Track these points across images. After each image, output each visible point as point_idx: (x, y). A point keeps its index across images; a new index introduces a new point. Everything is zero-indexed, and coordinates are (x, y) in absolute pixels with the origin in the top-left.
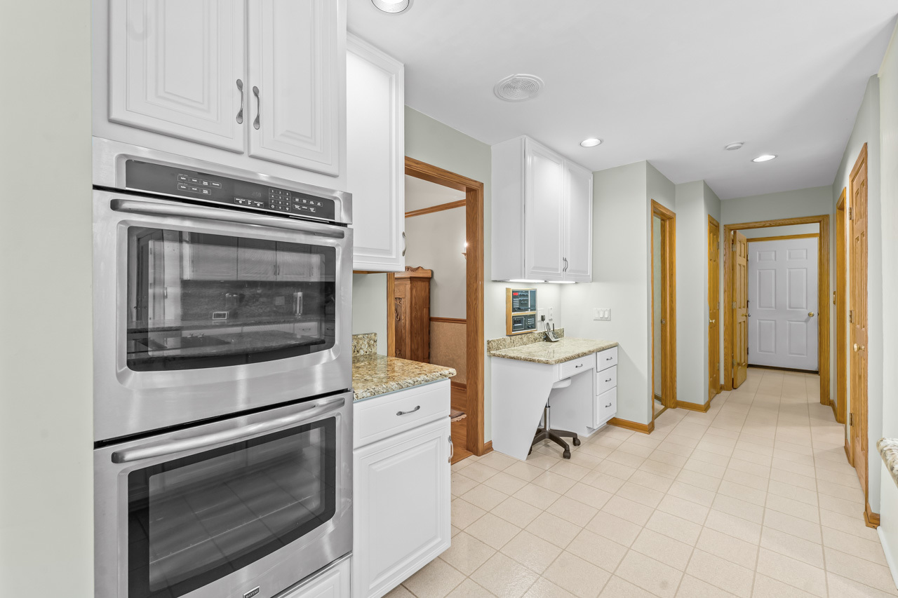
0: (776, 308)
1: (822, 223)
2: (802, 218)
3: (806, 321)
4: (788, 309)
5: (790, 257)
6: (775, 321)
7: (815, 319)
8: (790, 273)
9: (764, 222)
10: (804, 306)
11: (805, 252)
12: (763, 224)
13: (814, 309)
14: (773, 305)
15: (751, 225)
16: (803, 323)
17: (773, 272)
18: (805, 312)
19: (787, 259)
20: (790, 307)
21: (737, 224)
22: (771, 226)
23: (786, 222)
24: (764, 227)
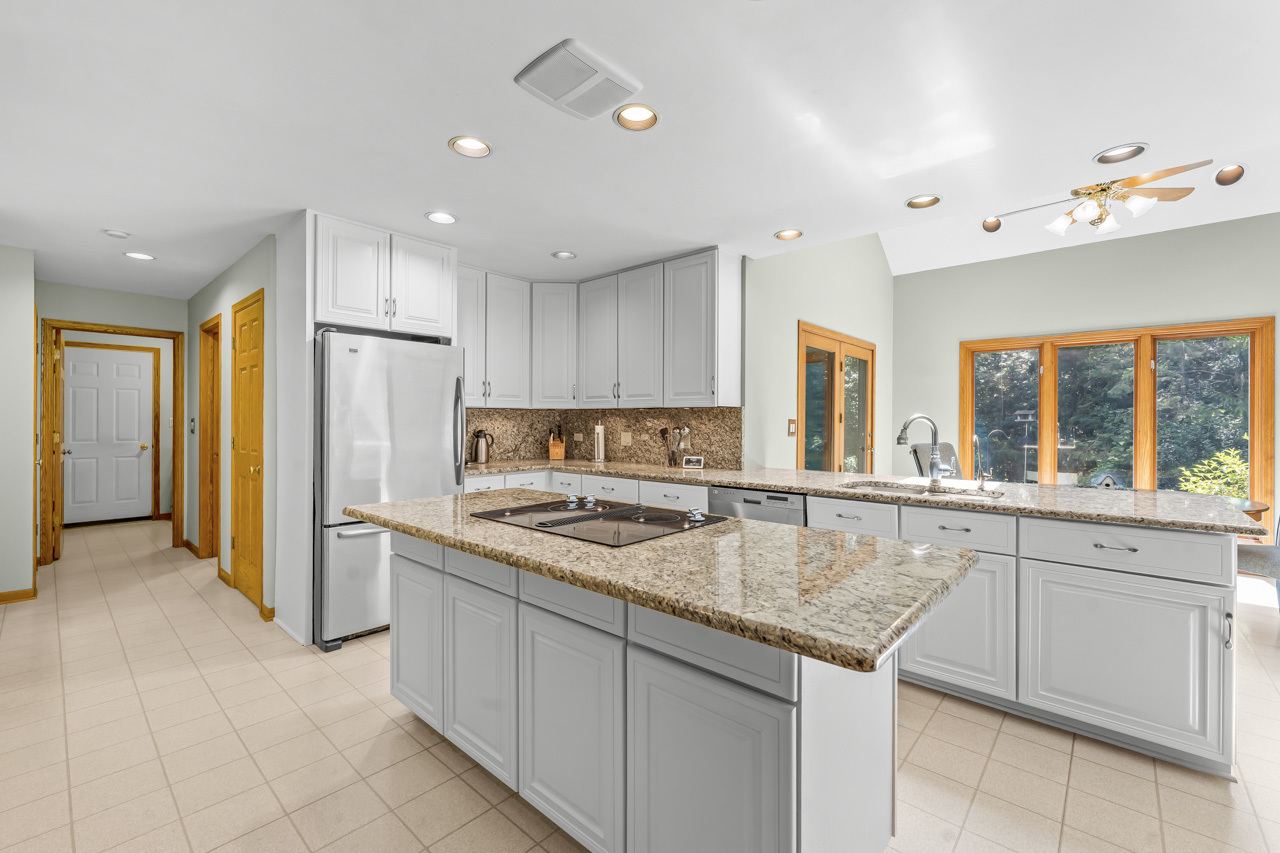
0: (98, 440)
1: (176, 340)
2: (157, 331)
3: (139, 456)
4: (115, 441)
5: (118, 374)
6: (97, 459)
7: (149, 452)
8: (118, 394)
9: (107, 326)
10: (136, 437)
11: (137, 369)
12: (105, 328)
13: (149, 442)
14: (95, 437)
15: (87, 327)
16: (135, 459)
17: (95, 391)
18: (137, 444)
19: (115, 376)
20: (118, 439)
21: (65, 321)
22: (115, 333)
23: (136, 332)
24: (105, 332)
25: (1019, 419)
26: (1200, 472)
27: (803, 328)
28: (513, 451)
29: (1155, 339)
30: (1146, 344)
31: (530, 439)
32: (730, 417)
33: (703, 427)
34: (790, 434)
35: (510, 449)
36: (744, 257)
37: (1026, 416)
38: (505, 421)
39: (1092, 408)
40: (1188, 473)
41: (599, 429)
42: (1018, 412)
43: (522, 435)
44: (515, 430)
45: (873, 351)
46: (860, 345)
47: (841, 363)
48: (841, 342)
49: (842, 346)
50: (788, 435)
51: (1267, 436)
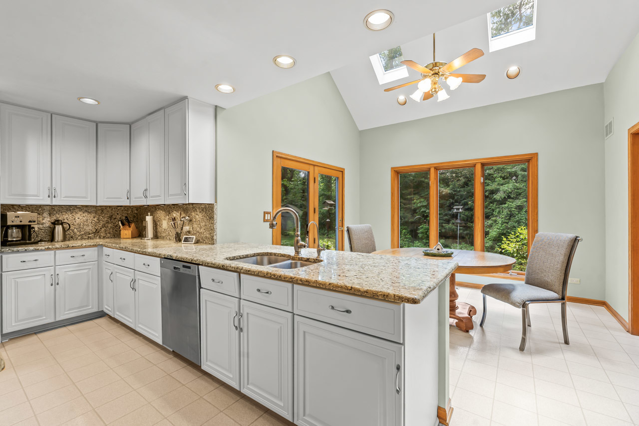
25: (455, 211)
26: (512, 238)
27: (276, 156)
28: (94, 233)
29: (483, 165)
30: (479, 167)
31: (110, 225)
32: (208, 210)
33: (197, 216)
34: (265, 221)
35: (91, 232)
36: (216, 106)
37: (458, 209)
38: (86, 214)
39: (489, 205)
40: (505, 239)
41: (149, 219)
42: (455, 207)
43: (102, 223)
44: (95, 219)
45: (342, 172)
46: (331, 168)
47: (315, 178)
48: (314, 165)
49: (316, 168)
50: (264, 221)
51: (534, 219)
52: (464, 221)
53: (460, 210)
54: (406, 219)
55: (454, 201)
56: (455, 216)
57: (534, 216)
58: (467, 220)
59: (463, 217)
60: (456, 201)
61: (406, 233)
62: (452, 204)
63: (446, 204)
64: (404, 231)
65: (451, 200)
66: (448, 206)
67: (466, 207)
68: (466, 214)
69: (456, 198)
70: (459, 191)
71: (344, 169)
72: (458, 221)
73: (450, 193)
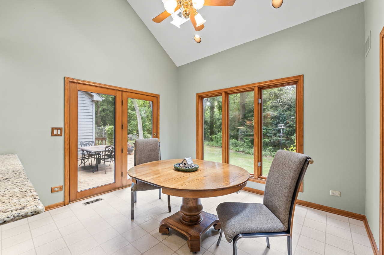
27: (70, 81)
34: (54, 135)
45: (157, 97)
46: (143, 94)
47: (122, 101)
48: (122, 91)
49: (124, 93)
50: (52, 136)
51: (300, 134)
52: (286, 134)
53: (283, 127)
54: (248, 133)
55: (279, 121)
56: (279, 131)
57: (300, 132)
58: (288, 134)
59: (285, 132)
60: (281, 121)
61: (248, 142)
62: (278, 123)
63: (274, 123)
64: (246, 140)
65: (278, 120)
66: (275, 124)
67: (288, 125)
68: (287, 130)
69: (281, 118)
70: (284, 114)
71: (159, 95)
72: (281, 134)
73: (276, 116)
